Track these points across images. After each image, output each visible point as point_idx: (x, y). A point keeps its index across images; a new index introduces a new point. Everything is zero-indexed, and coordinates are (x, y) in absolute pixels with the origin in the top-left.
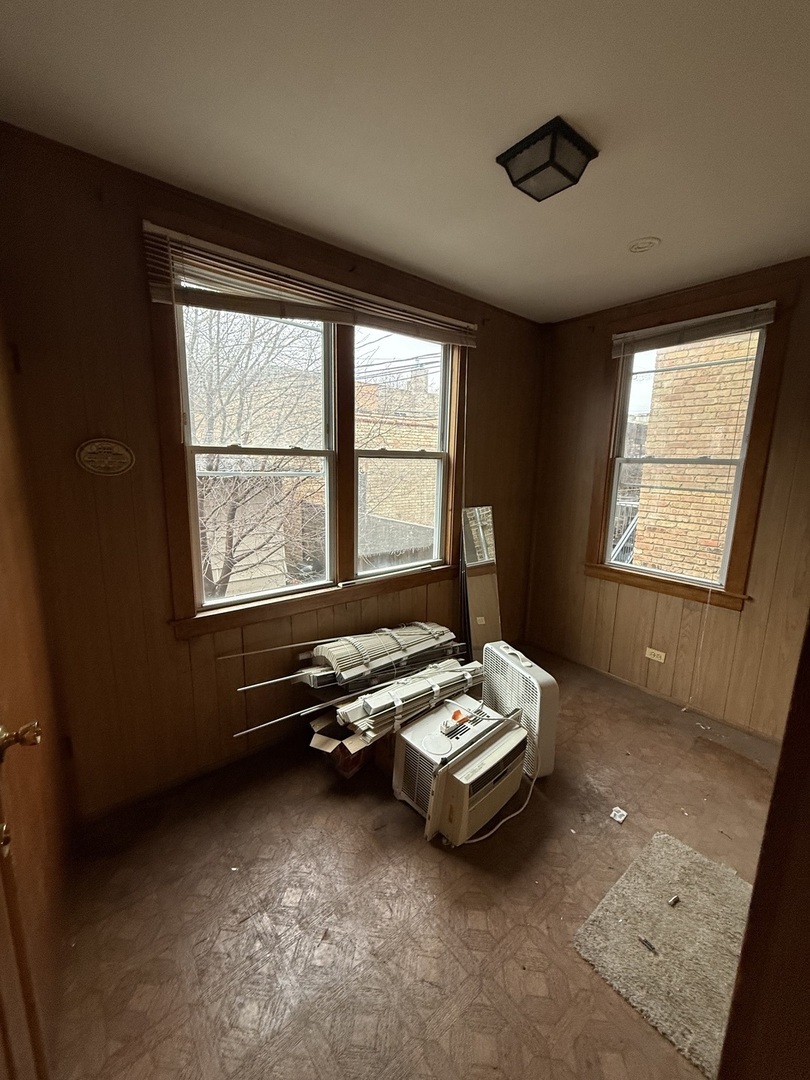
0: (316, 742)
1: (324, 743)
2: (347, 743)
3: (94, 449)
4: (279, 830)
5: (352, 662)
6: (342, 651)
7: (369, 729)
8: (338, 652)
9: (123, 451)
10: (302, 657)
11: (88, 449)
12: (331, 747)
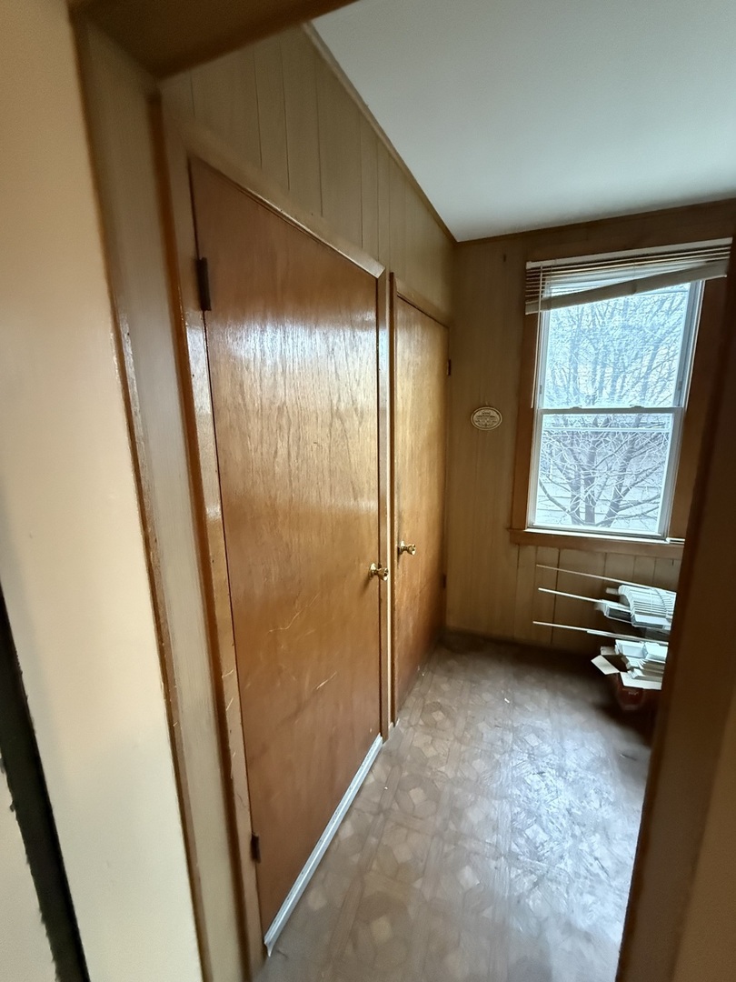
0: (598, 661)
1: (605, 666)
2: (623, 675)
3: (481, 414)
4: (546, 701)
5: (651, 610)
6: (641, 597)
7: (639, 668)
8: (638, 597)
9: (495, 414)
10: (609, 591)
11: (477, 414)
12: (608, 670)
